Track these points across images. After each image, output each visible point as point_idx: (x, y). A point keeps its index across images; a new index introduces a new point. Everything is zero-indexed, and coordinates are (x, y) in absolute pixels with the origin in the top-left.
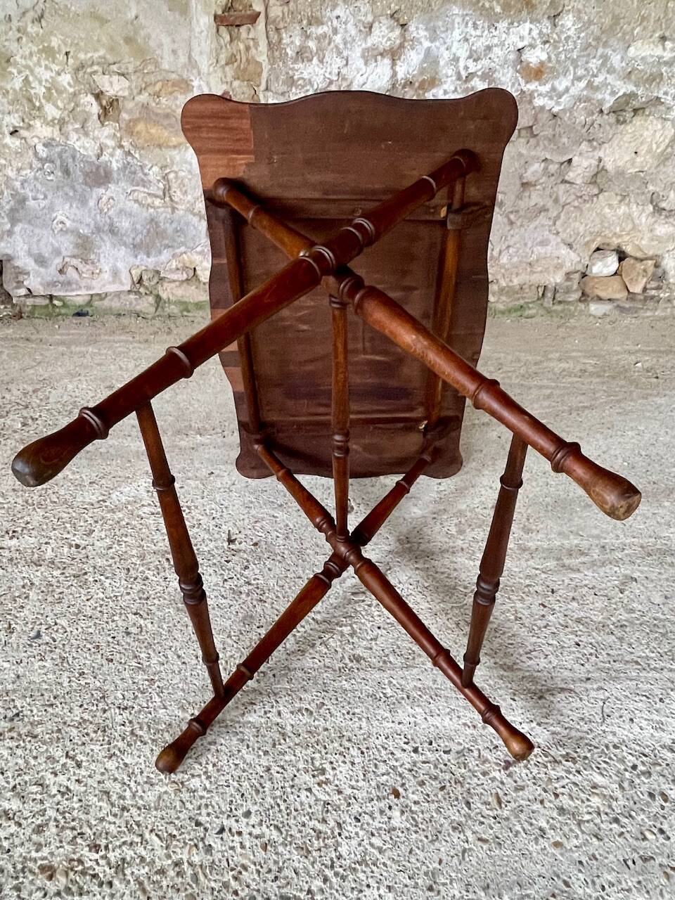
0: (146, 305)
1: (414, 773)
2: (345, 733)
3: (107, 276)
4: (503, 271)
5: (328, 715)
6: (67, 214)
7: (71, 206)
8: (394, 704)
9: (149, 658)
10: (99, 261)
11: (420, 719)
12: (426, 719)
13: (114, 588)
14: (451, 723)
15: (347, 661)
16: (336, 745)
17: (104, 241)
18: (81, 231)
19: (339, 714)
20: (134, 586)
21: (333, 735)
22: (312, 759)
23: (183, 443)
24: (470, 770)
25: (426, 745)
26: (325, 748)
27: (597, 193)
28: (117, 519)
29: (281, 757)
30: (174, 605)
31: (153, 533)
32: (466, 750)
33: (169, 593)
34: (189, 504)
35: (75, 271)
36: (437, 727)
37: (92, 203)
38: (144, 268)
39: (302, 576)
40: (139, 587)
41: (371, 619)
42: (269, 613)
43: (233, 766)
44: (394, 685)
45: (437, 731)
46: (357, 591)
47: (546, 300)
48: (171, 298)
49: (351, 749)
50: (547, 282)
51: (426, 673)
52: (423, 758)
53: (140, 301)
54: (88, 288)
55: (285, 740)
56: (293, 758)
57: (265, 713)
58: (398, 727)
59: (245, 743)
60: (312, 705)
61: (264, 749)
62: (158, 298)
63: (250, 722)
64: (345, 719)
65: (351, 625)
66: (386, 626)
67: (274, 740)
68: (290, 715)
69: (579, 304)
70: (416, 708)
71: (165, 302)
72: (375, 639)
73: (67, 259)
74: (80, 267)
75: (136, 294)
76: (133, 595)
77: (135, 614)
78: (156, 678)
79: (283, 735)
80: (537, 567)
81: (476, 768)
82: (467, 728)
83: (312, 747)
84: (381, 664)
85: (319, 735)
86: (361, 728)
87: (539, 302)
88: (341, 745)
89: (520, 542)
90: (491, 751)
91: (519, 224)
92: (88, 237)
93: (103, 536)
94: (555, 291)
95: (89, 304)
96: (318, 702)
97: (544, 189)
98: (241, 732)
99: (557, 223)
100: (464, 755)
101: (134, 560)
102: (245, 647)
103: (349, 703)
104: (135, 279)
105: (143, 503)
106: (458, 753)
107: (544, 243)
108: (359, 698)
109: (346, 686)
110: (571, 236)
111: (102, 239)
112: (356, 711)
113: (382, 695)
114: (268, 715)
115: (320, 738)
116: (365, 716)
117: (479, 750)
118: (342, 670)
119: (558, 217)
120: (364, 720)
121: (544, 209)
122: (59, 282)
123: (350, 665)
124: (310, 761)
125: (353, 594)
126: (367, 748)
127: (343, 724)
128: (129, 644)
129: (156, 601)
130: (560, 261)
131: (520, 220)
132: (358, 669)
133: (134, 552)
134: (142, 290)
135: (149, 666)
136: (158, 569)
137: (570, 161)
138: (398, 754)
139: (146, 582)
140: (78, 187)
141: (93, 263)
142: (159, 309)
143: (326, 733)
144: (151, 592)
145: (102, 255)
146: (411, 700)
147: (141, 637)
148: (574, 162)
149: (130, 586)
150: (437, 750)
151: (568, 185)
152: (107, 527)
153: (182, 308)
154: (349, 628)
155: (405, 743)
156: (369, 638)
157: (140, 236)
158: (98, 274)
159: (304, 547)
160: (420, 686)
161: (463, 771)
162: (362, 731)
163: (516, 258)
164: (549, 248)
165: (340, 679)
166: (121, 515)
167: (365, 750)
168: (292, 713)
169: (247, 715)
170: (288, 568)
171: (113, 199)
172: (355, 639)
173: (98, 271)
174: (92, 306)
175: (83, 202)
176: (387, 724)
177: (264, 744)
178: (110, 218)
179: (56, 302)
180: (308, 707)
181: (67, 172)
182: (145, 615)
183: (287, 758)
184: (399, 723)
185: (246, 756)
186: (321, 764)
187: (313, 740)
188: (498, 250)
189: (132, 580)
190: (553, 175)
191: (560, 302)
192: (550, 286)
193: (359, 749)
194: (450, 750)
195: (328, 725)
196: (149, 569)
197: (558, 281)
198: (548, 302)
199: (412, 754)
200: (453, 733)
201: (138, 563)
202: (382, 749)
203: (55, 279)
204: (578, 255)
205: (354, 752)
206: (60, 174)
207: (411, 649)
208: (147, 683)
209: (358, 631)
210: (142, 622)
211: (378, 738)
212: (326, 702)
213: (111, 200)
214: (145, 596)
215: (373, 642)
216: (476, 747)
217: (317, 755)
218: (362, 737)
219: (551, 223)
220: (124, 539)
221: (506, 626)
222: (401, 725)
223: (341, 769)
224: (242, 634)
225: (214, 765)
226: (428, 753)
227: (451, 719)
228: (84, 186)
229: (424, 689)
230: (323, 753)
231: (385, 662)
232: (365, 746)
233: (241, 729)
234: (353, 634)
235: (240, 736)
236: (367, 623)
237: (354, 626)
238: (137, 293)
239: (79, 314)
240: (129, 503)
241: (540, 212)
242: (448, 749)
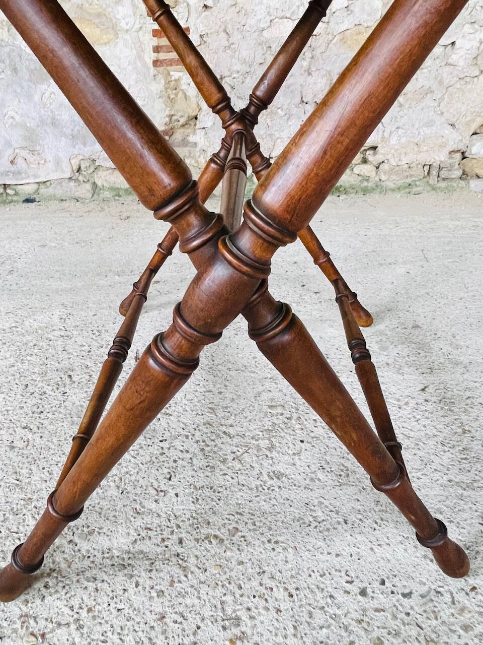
0: (84, 191)
1: (364, 625)
2: (266, 568)
3: (51, 165)
4: (393, 151)
5: (244, 544)
6: (16, 109)
7: (19, 101)
8: (328, 530)
9: (30, 474)
10: (43, 151)
11: (364, 550)
12: (372, 549)
13: (7, 402)
14: (405, 554)
15: (266, 478)
16: (255, 583)
17: (47, 133)
18: (28, 125)
19: (257, 543)
20: (29, 401)
21: (250, 570)
22: (222, 603)
23: (101, 282)
24: (444, 622)
25: (376, 585)
26: (240, 588)
27: (477, 74)
28: (25, 341)
29: (180, 600)
30: (69, 419)
31: (59, 353)
32: (433, 593)
33: (66, 407)
34: (99, 328)
35: (24, 161)
36: (389, 561)
37: (37, 98)
38: (81, 157)
39: (213, 389)
40: (34, 401)
41: (292, 433)
42: (174, 426)
43: (114, 612)
44: (326, 507)
45: (389, 566)
46: (274, 404)
47: (431, 177)
48: (105, 185)
49: (275, 589)
50: (433, 160)
51: (364, 493)
52: (375, 604)
53: (79, 188)
54: (35, 176)
55: (186, 576)
56: (196, 601)
57: (163, 540)
58: (336, 561)
59: (134, 580)
60: (223, 530)
61: (158, 587)
62: (95, 185)
63: (142, 552)
64: (265, 549)
65: (269, 440)
66: (310, 440)
67: (172, 576)
68: (193, 543)
69: (461, 182)
70: (357, 536)
71: (100, 189)
72: (299, 454)
73: (17, 151)
74: (28, 157)
75: (75, 182)
76: (25, 409)
77: (24, 428)
78: (35, 497)
79: (185, 569)
80: (475, 380)
81: (452, 619)
82: (429, 562)
83: (223, 586)
84: (308, 482)
85: (232, 570)
86: (287, 562)
87: (425, 180)
88: (261, 585)
89: (450, 357)
90: (467, 594)
91: (407, 106)
92: (34, 131)
93: (8, 356)
94: (440, 168)
95: (37, 191)
96: (231, 527)
97: (430, 71)
98: (129, 565)
99: (441, 105)
100: (432, 600)
101: (34, 377)
102: (144, 462)
103: (270, 529)
104: (74, 168)
105: (55, 328)
106: (422, 596)
107: (430, 124)
108: (283, 522)
109: (266, 507)
110: (454, 116)
111: (45, 130)
112: (279, 538)
113: (311, 519)
114: (166, 543)
115: (233, 574)
116: (293, 545)
117: (452, 594)
118: (260, 489)
119: (442, 99)
120: (290, 550)
121: (430, 91)
122: (10, 171)
123: (270, 482)
124: (219, 606)
125: (271, 407)
126: (297, 589)
127: (263, 556)
128: (10, 459)
129: (50, 415)
130: (444, 140)
131: (409, 102)
132: (279, 487)
133: (36, 370)
134: (81, 178)
135: (29, 483)
136: (58, 385)
137: (453, 43)
138: (340, 597)
139: (43, 397)
140: (25, 84)
141: (39, 154)
142: (95, 196)
143: (240, 567)
144: (46, 406)
145: (46, 146)
146: (350, 525)
147: (25, 452)
148: (457, 45)
149: (24, 400)
150: (393, 593)
151: (452, 67)
152: (14, 348)
153: (115, 193)
154: (267, 441)
155: (347, 582)
156: (291, 453)
157: (77, 127)
158: (44, 164)
159: (216, 363)
160: (360, 507)
161: (434, 622)
162: (289, 566)
163: (405, 138)
164: (434, 128)
165: (257, 499)
166: (30, 338)
167: (294, 592)
168: (197, 540)
169: (139, 542)
170: (197, 383)
171: (54, 94)
172: (274, 454)
173: (43, 162)
174: (38, 194)
175: (30, 97)
176: (321, 556)
177: (159, 581)
178: (52, 112)
179: (9, 191)
180: (218, 533)
181: (15, 70)
182: (35, 429)
183: (188, 601)
184: (337, 555)
185: (133, 598)
186: (234, 611)
187: (224, 577)
188: (389, 130)
189: (28, 394)
190: (438, 58)
191: (444, 179)
192: (435, 164)
193: (286, 589)
194: (411, 593)
195: (244, 557)
196: (48, 385)
197: (443, 159)
198: (433, 180)
199: (359, 597)
200: (410, 569)
201: (38, 379)
202: (316, 590)
203: (8, 170)
204: (460, 134)
205: (280, 594)
206: (9, 72)
207: (343, 465)
208: (22, 502)
209: (278, 445)
210: (30, 436)
211: (310, 576)
212: (240, 527)
213: (53, 95)
214: (39, 410)
215: (296, 457)
216: (446, 588)
217: (229, 598)
218: (289, 574)
219: (436, 104)
220: (29, 358)
221: (453, 439)
222: (339, 558)
223: (262, 618)
224: (142, 448)
225: (90, 610)
226: (381, 596)
227: (406, 550)
228: (28, 83)
229: (365, 511)
230: (237, 596)
231: (312, 480)
232: (294, 585)
233: (130, 562)
234: (271, 448)
235: (128, 571)
236: (287, 436)
237: (272, 439)
238: (77, 180)
239: (28, 201)
240: (40, 328)
241: (426, 94)
242: (407, 591)
